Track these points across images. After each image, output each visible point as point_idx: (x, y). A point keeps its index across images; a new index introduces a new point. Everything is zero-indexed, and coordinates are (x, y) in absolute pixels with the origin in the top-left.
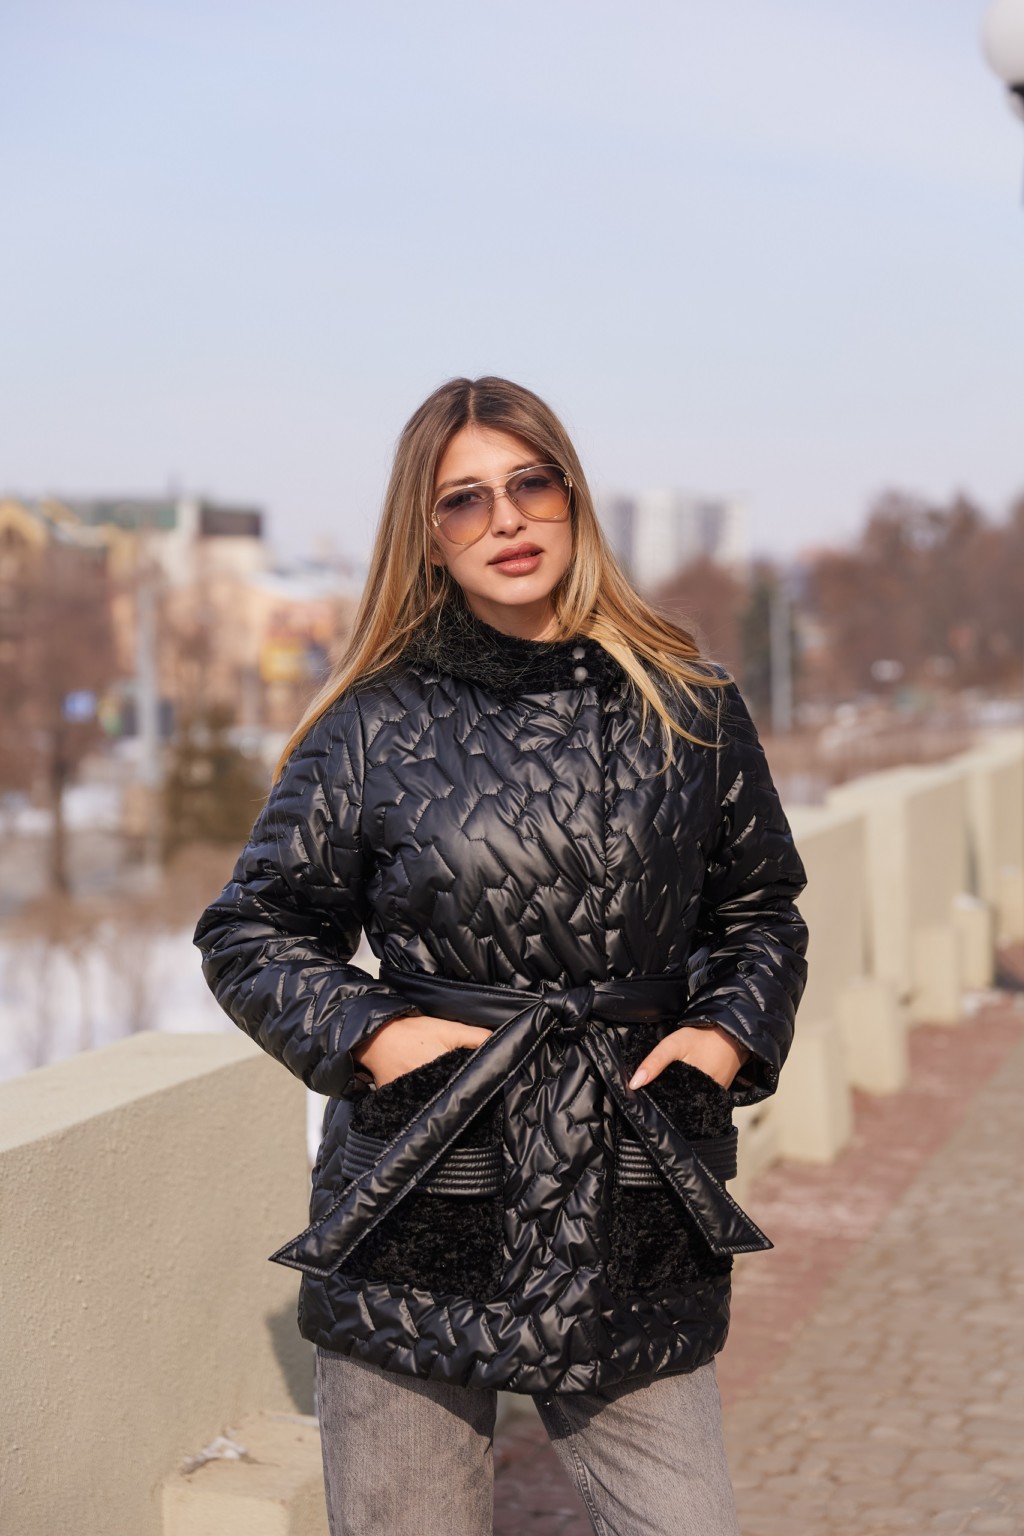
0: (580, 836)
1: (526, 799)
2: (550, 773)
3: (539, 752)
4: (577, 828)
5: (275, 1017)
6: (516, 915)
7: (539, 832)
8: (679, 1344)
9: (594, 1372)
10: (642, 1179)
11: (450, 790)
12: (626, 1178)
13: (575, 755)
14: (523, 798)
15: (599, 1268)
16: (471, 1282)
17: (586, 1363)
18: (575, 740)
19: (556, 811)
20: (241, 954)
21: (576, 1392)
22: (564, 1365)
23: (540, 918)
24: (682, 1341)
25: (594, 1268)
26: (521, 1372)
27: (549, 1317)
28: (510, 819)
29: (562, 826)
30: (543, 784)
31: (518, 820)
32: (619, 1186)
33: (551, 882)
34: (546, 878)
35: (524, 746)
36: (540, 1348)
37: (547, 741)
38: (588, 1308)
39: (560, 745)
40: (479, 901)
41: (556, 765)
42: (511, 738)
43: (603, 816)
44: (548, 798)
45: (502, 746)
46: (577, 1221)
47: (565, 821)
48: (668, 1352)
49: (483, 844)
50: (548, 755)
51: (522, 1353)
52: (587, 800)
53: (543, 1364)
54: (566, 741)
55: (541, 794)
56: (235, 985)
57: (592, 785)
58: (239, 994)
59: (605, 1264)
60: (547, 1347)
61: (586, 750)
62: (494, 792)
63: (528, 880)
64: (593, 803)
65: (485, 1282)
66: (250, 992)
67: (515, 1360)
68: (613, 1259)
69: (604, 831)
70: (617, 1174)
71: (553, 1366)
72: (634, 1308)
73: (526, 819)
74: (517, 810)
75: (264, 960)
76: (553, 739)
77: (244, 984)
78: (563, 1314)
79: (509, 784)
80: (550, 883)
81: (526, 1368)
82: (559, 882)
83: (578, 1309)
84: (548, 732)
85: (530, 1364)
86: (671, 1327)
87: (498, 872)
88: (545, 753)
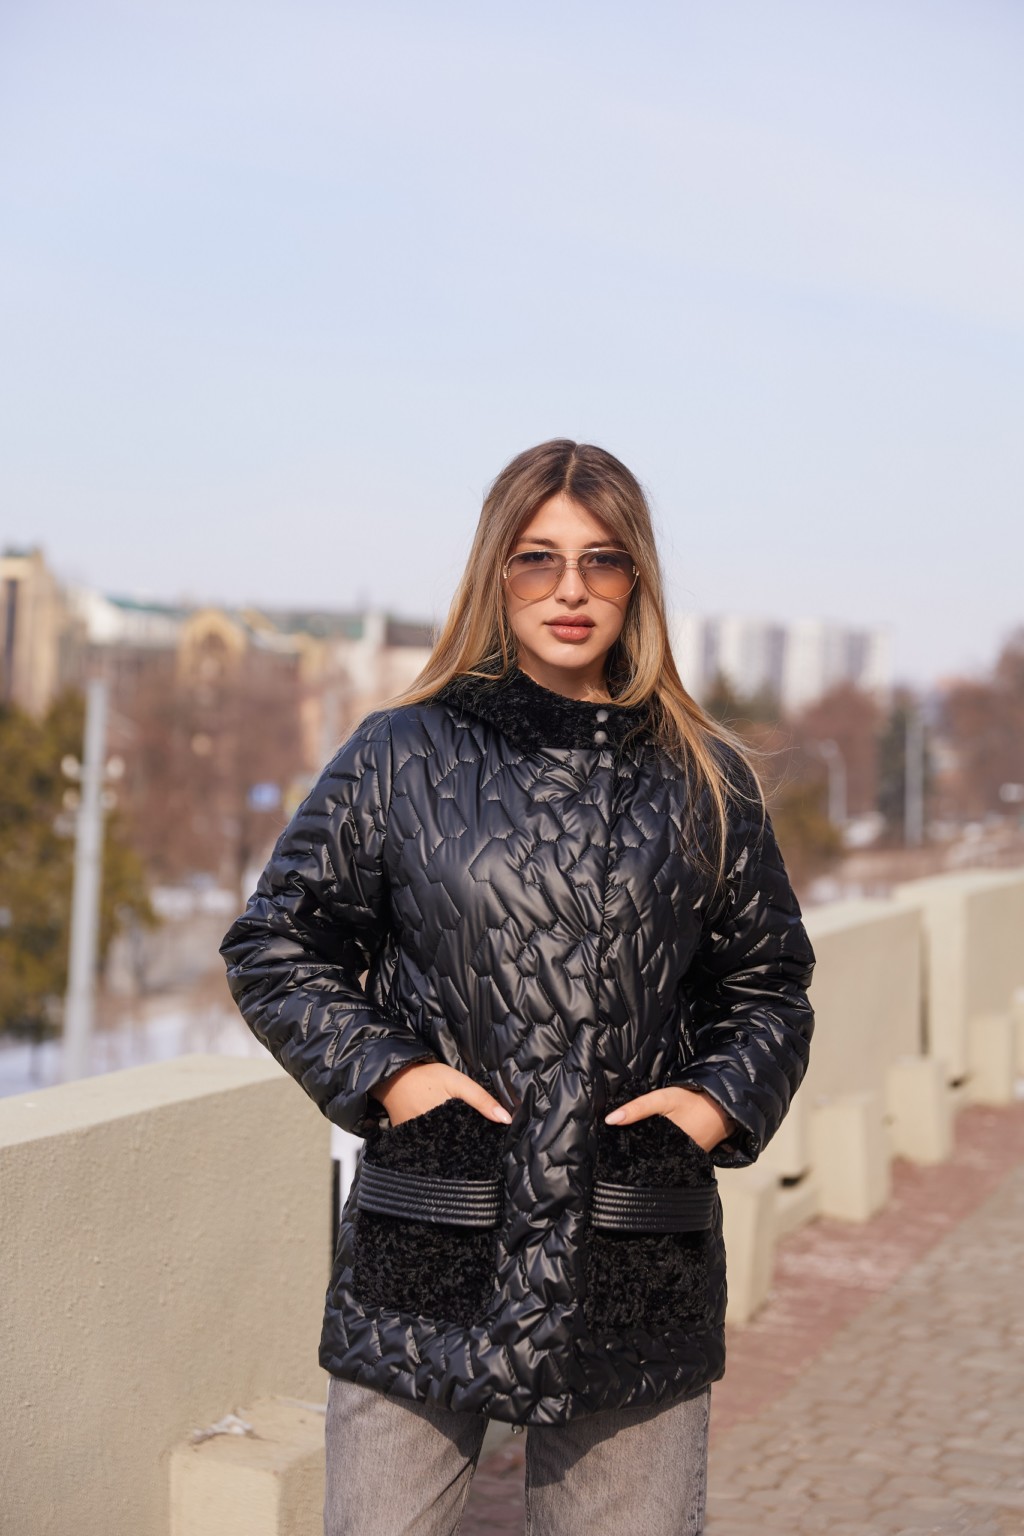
0: (581, 885)
1: (533, 847)
2: (559, 824)
3: (551, 804)
4: (579, 878)
5: (298, 1044)
6: (514, 956)
7: (542, 877)
8: (644, 1383)
9: (566, 1404)
10: (614, 1222)
11: (462, 831)
12: (599, 1220)
13: (585, 811)
14: (530, 844)
15: (574, 1305)
16: (462, 1309)
17: (557, 1397)
18: (588, 797)
19: (561, 860)
20: (268, 976)
21: (545, 1424)
22: (536, 1398)
23: (536, 961)
24: (647, 1381)
25: (568, 1305)
26: (493, 1399)
27: (523, 1347)
28: (515, 862)
29: (565, 875)
30: (550, 834)
31: (523, 865)
32: (592, 1227)
33: (550, 926)
34: (545, 923)
35: (538, 797)
36: (512, 1377)
37: (560, 795)
38: (560, 1343)
39: (571, 801)
40: (480, 941)
41: (565, 818)
42: (527, 789)
43: (604, 869)
44: (555, 849)
45: (518, 794)
46: (554, 1259)
47: (567, 870)
48: (634, 1391)
49: (488, 886)
50: (558, 808)
51: (494, 1381)
52: (591, 852)
53: (514, 1393)
54: (579, 796)
55: (547, 843)
56: (262, 1004)
57: (598, 840)
58: (265, 1014)
59: (581, 1303)
60: (518, 1378)
61: (596, 807)
62: (504, 836)
63: (527, 924)
64: (597, 856)
65: (473, 1310)
66: (276, 1015)
67: (488, 1388)
68: (588, 1296)
69: (604, 884)
70: (590, 1215)
71: (525, 1397)
72: (608, 1347)
73: (531, 864)
74: (523, 856)
75: (291, 984)
76: (567, 794)
77: (271, 1006)
78: (537, 1346)
79: (518, 831)
80: (548, 928)
81: (498, 1395)
82: (558, 929)
83: (549, 1343)
84: (564, 787)
85: (502, 1393)
86: (637, 1366)
87: (501, 914)
88: (557, 806)
